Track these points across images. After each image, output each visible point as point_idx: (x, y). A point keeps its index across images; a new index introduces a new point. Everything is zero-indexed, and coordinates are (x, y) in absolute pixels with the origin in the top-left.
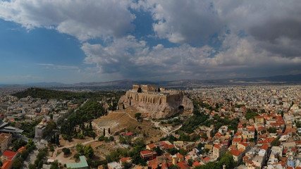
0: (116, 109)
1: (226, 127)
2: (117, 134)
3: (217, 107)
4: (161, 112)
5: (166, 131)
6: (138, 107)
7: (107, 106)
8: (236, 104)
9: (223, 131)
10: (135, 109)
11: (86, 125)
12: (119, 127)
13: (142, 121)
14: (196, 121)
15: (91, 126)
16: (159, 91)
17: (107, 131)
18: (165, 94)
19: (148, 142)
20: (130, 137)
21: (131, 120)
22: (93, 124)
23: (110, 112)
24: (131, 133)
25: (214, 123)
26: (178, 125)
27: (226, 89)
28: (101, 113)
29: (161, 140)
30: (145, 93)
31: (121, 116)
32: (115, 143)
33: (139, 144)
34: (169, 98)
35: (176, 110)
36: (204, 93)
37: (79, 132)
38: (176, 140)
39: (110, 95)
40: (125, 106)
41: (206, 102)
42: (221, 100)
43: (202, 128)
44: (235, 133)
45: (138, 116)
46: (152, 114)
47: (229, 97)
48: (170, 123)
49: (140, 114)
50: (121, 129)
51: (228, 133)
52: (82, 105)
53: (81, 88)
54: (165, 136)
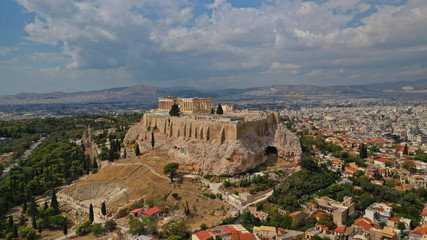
0: (117, 157)
1: (387, 209)
2: (123, 214)
3: (364, 153)
4: (224, 162)
5: (236, 202)
6: (172, 151)
7: (95, 151)
8: (419, 152)
9: (377, 216)
10: (165, 155)
11: (41, 202)
12: (127, 197)
13: (181, 182)
14: (306, 184)
15: (55, 203)
16: (220, 111)
17: (97, 211)
18: (233, 119)
19: (195, 227)
20: (153, 219)
21: (156, 179)
22: (62, 197)
23: (105, 164)
24: (156, 210)
25: (352, 193)
26: (264, 189)
27: (390, 111)
28: (80, 168)
29: (224, 223)
30: (188, 117)
31: (132, 171)
32: (120, 234)
33: (175, 232)
34: (242, 129)
35: (258, 157)
36: (328, 118)
37: (23, 222)
38: (258, 223)
39: (102, 123)
40: (142, 149)
41: (334, 140)
42: (373, 136)
43: (322, 201)
44: (413, 226)
45: (173, 170)
46: (203, 164)
47: (397, 131)
48: (245, 185)
49: (176, 166)
50: (132, 202)
51: (391, 223)
52: (28, 153)
53: (20, 109)
54: (233, 214)
